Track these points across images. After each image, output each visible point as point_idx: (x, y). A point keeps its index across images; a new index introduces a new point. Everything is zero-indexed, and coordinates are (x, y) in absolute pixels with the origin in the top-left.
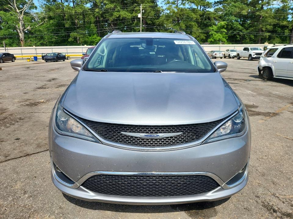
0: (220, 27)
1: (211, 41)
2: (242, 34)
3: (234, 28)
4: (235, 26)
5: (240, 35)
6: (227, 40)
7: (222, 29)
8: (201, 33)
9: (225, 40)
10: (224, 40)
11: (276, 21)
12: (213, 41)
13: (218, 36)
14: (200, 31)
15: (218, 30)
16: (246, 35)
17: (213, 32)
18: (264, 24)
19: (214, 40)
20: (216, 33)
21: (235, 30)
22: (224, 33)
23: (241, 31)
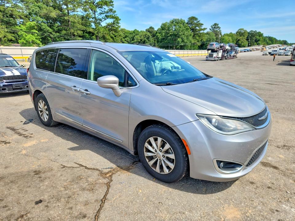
0: (30, 28)
1: (23, 43)
2: (53, 36)
3: (43, 30)
4: (44, 27)
5: (51, 37)
6: (41, 42)
7: (33, 30)
8: (7, 32)
9: (40, 42)
10: (38, 42)
11: (84, 27)
12: (25, 42)
13: (30, 37)
14: (6, 30)
15: (28, 31)
16: (57, 38)
17: (23, 32)
18: (75, 29)
19: (27, 41)
20: (27, 34)
21: (45, 32)
22: (36, 34)
23: (51, 33)
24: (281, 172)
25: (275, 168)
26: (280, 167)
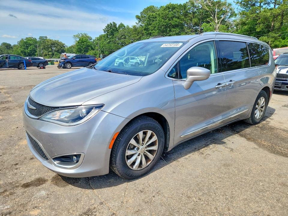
24: (17, 185)
25: (27, 186)
26: (23, 190)
